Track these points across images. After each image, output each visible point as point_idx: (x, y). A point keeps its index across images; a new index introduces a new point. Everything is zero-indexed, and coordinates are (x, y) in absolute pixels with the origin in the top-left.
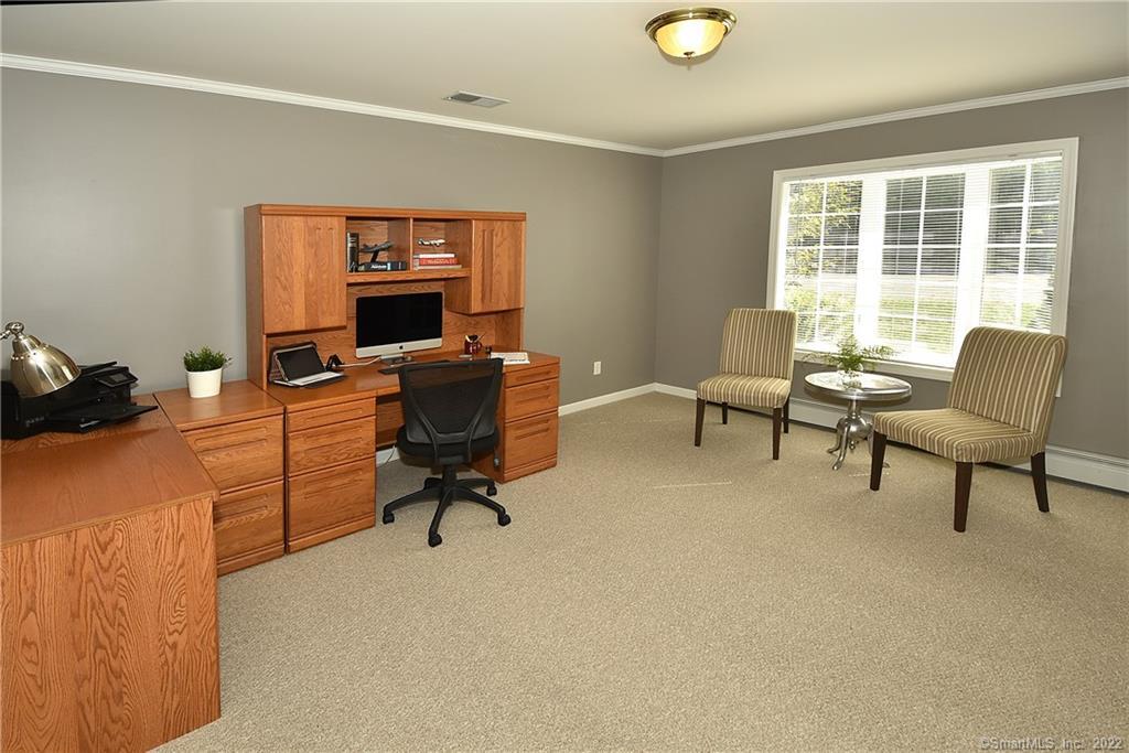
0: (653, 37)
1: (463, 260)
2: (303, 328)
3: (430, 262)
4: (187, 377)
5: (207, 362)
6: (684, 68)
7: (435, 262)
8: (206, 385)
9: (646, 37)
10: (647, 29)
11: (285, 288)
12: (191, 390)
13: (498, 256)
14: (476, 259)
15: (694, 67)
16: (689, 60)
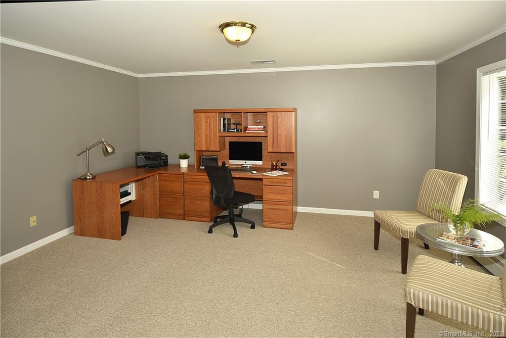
0: (222, 31)
1: (265, 129)
2: (205, 150)
3: (252, 129)
4: (179, 161)
5: (185, 157)
6: (236, 47)
7: (254, 129)
8: (184, 164)
9: (219, 31)
10: (219, 27)
11: (200, 136)
12: (181, 165)
13: (280, 127)
14: (270, 129)
15: (240, 47)
16: (237, 43)
